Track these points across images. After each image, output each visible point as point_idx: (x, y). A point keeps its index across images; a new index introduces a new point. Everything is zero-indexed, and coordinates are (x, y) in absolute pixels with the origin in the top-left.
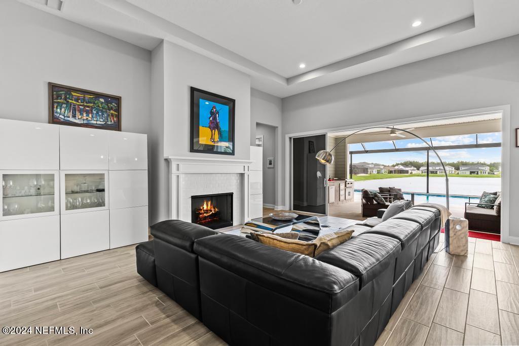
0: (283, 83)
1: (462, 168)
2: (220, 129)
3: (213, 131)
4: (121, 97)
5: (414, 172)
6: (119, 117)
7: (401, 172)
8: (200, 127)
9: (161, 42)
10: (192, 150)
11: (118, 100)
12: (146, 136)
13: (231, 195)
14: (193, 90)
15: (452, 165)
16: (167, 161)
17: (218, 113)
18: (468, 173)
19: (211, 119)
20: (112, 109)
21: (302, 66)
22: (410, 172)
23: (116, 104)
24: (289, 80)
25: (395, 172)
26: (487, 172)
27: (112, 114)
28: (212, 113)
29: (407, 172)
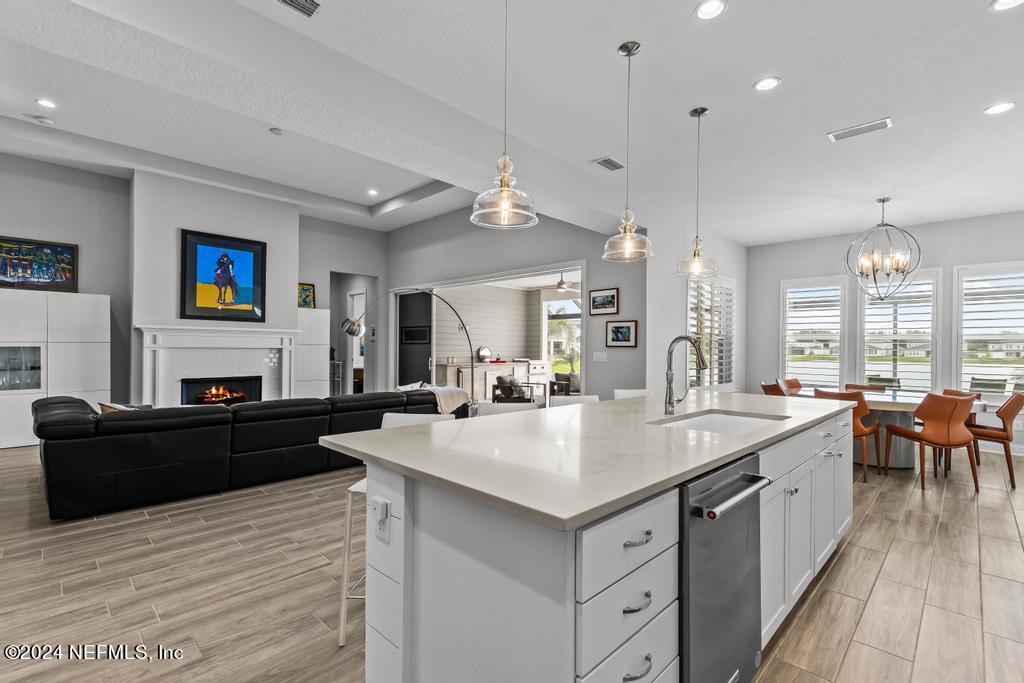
2: (236, 285)
3: (223, 289)
4: (77, 246)
6: (74, 271)
8: (198, 284)
9: (132, 172)
10: (183, 315)
11: (72, 251)
12: (108, 297)
13: (259, 379)
14: (185, 234)
16: (140, 332)
17: (232, 262)
19: (219, 272)
20: (63, 261)
23: (70, 254)
27: (63, 269)
28: (220, 264)
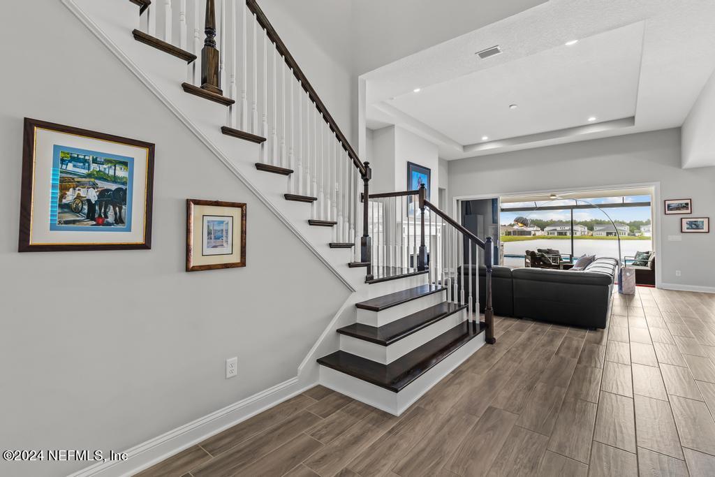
0: (460, 150)
1: (597, 228)
5: (538, 234)
7: (522, 233)
9: (391, 126)
14: (409, 164)
15: (584, 224)
18: (604, 234)
21: (485, 138)
22: (533, 233)
24: (465, 147)
25: (515, 233)
26: (627, 234)
29: (529, 233)
